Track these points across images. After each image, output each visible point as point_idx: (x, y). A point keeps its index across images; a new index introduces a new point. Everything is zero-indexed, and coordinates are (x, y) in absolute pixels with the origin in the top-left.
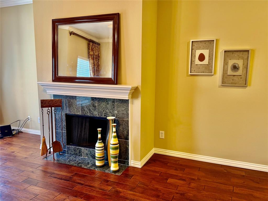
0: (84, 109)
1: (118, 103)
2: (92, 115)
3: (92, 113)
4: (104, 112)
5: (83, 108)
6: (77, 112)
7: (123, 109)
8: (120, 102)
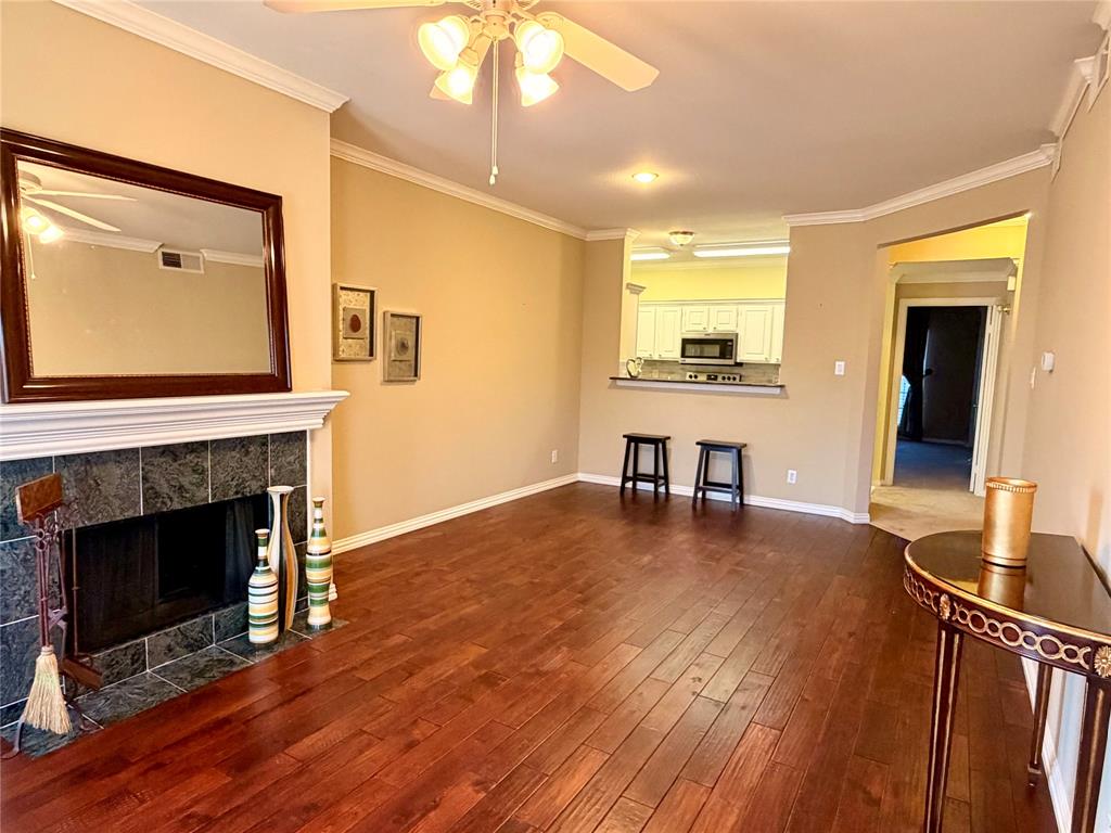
0: (158, 488)
1: (277, 444)
2: (189, 505)
3: (188, 495)
4: (234, 483)
5: (152, 488)
6: (123, 511)
7: (292, 458)
8: (284, 440)
